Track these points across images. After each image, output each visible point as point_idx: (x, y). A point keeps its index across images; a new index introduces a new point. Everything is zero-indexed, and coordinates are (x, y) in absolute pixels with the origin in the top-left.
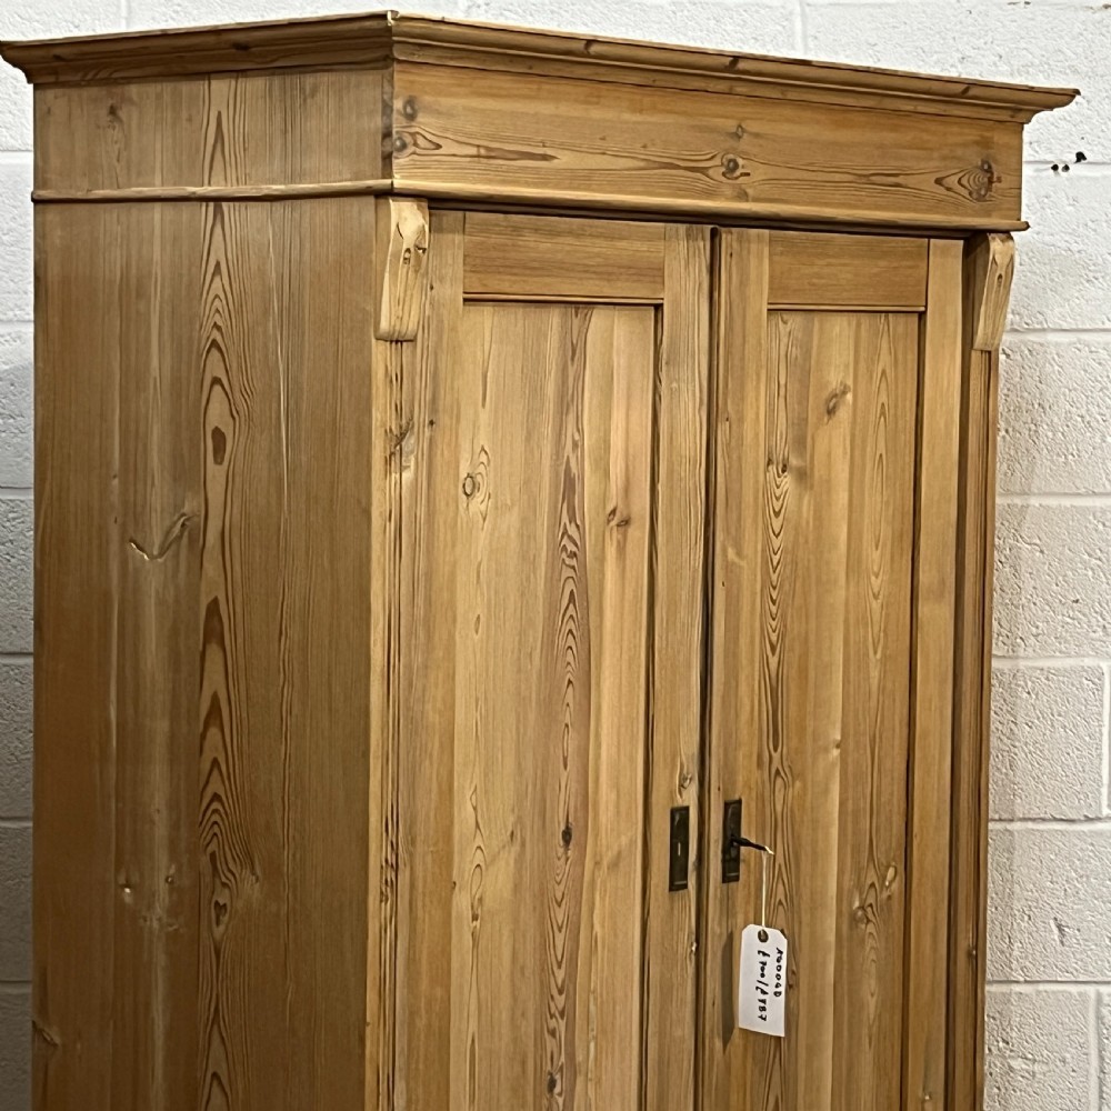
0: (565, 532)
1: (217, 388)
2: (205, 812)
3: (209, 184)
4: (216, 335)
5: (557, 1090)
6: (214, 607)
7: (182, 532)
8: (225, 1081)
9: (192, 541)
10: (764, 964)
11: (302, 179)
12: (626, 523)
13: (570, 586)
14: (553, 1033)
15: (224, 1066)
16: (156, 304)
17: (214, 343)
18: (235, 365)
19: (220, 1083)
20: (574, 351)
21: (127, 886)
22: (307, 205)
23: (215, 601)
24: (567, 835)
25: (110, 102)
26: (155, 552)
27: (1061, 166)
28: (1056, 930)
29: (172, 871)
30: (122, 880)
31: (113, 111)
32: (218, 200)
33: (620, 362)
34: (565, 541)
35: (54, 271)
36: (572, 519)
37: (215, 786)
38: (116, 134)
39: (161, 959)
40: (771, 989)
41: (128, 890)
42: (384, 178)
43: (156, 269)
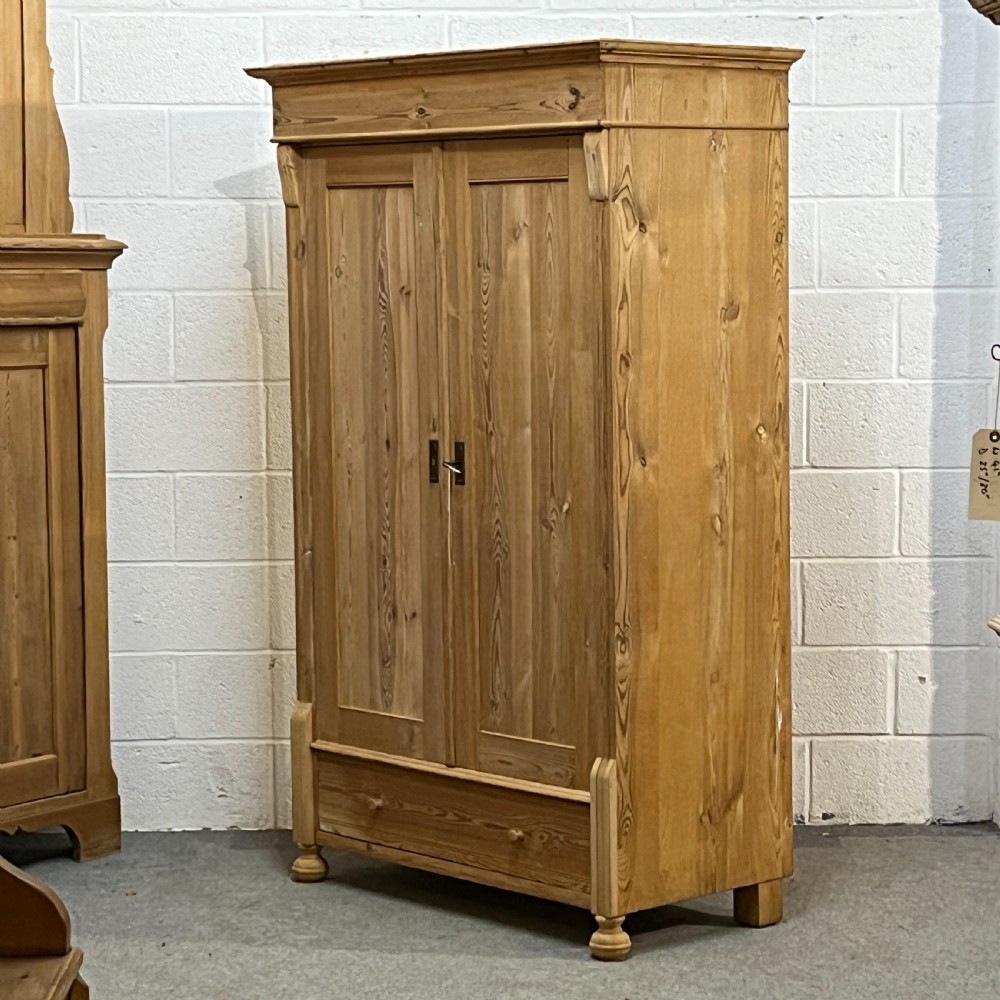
0: (380, 297)
5: (388, 565)
12: (408, 294)
13: (384, 323)
14: (385, 537)
20: (379, 207)
24: (388, 442)
33: (401, 212)
34: (381, 300)
36: (383, 290)
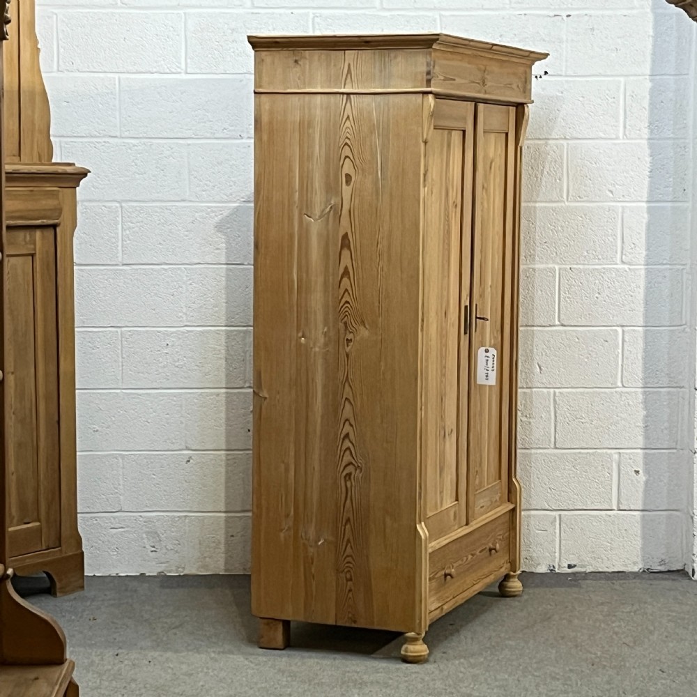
1: (347, 160)
2: (342, 307)
3: (344, 87)
4: (347, 141)
6: (345, 236)
7: (330, 211)
8: (352, 401)
9: (335, 214)
10: (487, 360)
11: (389, 87)
15: (351, 394)
16: (318, 129)
17: (346, 144)
18: (356, 152)
19: (350, 402)
21: (303, 337)
22: (391, 96)
23: (346, 234)
25: (294, 58)
26: (317, 217)
27: (538, 76)
28: (538, 367)
29: (326, 330)
30: (300, 334)
31: (296, 61)
32: (348, 94)
35: (265, 119)
37: (346, 298)
38: (298, 69)
39: (320, 362)
40: (490, 369)
41: (303, 339)
42: (427, 87)
43: (318, 119)
